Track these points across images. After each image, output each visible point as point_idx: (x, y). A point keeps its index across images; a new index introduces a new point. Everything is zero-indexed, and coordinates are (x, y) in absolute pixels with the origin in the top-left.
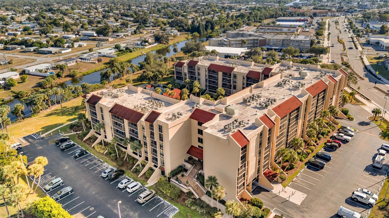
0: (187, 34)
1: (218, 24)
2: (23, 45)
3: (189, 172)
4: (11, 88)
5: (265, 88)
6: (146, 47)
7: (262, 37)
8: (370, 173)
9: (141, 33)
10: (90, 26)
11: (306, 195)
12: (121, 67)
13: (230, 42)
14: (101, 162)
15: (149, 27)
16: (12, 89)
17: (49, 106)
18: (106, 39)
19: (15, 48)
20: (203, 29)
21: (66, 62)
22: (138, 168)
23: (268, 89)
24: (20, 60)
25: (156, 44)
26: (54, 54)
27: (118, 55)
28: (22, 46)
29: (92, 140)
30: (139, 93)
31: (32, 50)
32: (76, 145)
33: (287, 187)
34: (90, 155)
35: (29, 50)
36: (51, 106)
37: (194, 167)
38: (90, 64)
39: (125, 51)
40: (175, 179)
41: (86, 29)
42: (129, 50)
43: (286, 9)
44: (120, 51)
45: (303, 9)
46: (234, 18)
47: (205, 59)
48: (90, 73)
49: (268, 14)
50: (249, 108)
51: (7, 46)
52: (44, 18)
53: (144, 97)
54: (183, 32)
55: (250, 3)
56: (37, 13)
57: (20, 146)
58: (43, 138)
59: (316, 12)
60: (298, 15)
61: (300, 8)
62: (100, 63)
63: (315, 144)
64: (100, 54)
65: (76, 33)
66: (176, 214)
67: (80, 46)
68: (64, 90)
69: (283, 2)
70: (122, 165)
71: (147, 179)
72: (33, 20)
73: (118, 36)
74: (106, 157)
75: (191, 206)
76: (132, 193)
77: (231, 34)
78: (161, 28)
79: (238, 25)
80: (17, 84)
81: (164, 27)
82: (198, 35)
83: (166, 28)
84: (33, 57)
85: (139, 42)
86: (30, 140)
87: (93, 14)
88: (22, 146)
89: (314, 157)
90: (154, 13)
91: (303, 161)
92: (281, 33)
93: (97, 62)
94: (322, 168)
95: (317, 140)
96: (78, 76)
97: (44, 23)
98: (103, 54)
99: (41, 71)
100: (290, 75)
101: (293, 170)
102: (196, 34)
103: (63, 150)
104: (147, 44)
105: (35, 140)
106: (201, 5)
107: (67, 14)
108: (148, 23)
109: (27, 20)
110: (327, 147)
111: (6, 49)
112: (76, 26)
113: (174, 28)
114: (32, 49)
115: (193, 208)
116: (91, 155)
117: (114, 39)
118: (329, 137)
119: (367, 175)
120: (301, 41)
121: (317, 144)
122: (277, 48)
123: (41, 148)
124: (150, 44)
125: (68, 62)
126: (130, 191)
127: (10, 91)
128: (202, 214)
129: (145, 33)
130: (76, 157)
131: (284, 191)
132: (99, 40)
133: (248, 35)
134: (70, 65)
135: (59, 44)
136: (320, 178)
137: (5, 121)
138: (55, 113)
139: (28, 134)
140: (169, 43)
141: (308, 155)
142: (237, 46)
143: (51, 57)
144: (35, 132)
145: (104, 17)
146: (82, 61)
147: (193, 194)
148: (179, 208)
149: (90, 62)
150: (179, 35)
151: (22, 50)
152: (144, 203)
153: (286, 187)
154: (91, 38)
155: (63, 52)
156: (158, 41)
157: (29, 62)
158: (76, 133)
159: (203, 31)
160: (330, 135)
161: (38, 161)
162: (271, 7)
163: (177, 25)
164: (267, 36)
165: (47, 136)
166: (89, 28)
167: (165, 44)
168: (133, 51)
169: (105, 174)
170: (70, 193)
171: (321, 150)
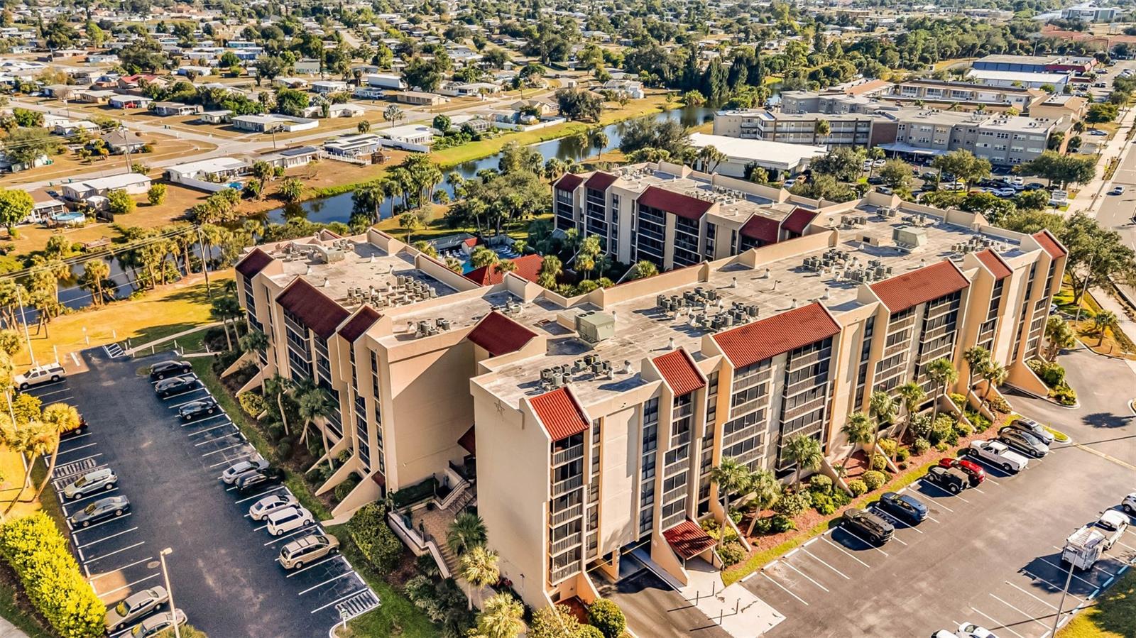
0: (666, 94)
1: (778, 67)
2: (200, 103)
3: (450, 499)
4: (115, 217)
5: (758, 271)
6: (527, 129)
7: (887, 116)
8: (1038, 580)
9: (533, 86)
10: (398, 60)
11: (784, 618)
12: (414, 179)
13: (776, 126)
14: (242, 439)
15: (565, 69)
16: (118, 219)
17: (185, 274)
18: (424, 99)
19: (176, 111)
20: (721, 81)
21: (282, 157)
22: (323, 469)
23: (765, 277)
24: (177, 143)
25: (562, 120)
26: (268, 133)
27: (435, 148)
28: (195, 107)
29: (240, 378)
30: (392, 255)
31: (216, 119)
32: (201, 386)
33: (735, 586)
34: (224, 418)
35: (209, 120)
36: (190, 273)
37: (468, 485)
38: (351, 167)
39: (457, 135)
40: (400, 516)
41: (386, 68)
42: (472, 133)
43: (1030, 31)
44: (446, 134)
45: (1091, 30)
46: (840, 51)
47: (645, 172)
48: (339, 193)
49: (954, 44)
50: (662, 328)
51: (159, 105)
52: (288, 31)
53: (397, 269)
54: (658, 88)
55: (916, 7)
56: (279, 18)
57: (60, 373)
58: (127, 359)
59: (1126, 45)
60: (1062, 51)
61: (1079, 28)
62: (377, 166)
63: (894, 466)
64: (387, 142)
65: (353, 77)
66: (367, 613)
67: (346, 115)
68: (232, 234)
69: (1030, 5)
70: (287, 457)
71: (335, 502)
72: (258, 37)
73: (465, 91)
74: (258, 429)
75: (416, 597)
76: (277, 536)
77: (794, 102)
78: (597, 74)
79: (837, 75)
80: (134, 207)
81: (605, 69)
82: (703, 100)
83: (611, 75)
84: (210, 139)
85: (510, 114)
86: (95, 360)
87: (424, 25)
88: (67, 374)
89: (873, 504)
90: (599, 29)
91: (826, 513)
92: (964, 107)
93: (369, 162)
94: (879, 542)
95: (907, 453)
96: (303, 197)
97: (279, 47)
98: (395, 141)
99: (210, 178)
100: (866, 240)
101: (778, 538)
102: (696, 95)
103: (161, 395)
104: (532, 118)
105: (105, 362)
106: (754, 8)
107: (355, 23)
108: (566, 57)
109: (242, 36)
110: (932, 478)
111: (153, 112)
112: (362, 57)
113: (636, 76)
114: (216, 115)
115: (420, 604)
116: (226, 418)
117: (449, 100)
118: (957, 449)
119: (1024, 586)
120: (1015, 135)
121: (902, 468)
122: (930, 153)
123: (110, 383)
124: (542, 121)
125: (287, 158)
126: (273, 529)
127: (110, 224)
128: (438, 625)
129: (545, 87)
130: (184, 420)
131: (719, 595)
132: (405, 100)
133: (848, 107)
134: (295, 165)
135: (289, 106)
136: (856, 572)
137: (40, 302)
138: (190, 294)
139: (96, 344)
140: (600, 119)
141: (856, 496)
142: (800, 140)
143: (258, 140)
144: (116, 338)
145: (448, 34)
146: (332, 156)
147: (434, 564)
148: (383, 599)
149: (352, 160)
150: (642, 96)
151: (193, 118)
152: (295, 569)
153: (731, 583)
154: (385, 93)
155: (294, 128)
156: (567, 111)
157: (196, 152)
158: (213, 354)
159: (720, 88)
160: (962, 443)
161: (49, 414)
162: (982, 22)
163: (648, 68)
164: (906, 115)
165: (142, 354)
166: (392, 66)
167: (587, 121)
168: (483, 137)
169: (229, 476)
170: (119, 513)
171: (905, 487)
